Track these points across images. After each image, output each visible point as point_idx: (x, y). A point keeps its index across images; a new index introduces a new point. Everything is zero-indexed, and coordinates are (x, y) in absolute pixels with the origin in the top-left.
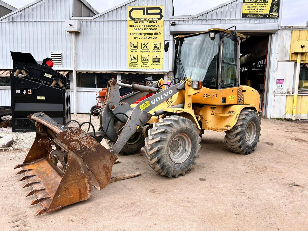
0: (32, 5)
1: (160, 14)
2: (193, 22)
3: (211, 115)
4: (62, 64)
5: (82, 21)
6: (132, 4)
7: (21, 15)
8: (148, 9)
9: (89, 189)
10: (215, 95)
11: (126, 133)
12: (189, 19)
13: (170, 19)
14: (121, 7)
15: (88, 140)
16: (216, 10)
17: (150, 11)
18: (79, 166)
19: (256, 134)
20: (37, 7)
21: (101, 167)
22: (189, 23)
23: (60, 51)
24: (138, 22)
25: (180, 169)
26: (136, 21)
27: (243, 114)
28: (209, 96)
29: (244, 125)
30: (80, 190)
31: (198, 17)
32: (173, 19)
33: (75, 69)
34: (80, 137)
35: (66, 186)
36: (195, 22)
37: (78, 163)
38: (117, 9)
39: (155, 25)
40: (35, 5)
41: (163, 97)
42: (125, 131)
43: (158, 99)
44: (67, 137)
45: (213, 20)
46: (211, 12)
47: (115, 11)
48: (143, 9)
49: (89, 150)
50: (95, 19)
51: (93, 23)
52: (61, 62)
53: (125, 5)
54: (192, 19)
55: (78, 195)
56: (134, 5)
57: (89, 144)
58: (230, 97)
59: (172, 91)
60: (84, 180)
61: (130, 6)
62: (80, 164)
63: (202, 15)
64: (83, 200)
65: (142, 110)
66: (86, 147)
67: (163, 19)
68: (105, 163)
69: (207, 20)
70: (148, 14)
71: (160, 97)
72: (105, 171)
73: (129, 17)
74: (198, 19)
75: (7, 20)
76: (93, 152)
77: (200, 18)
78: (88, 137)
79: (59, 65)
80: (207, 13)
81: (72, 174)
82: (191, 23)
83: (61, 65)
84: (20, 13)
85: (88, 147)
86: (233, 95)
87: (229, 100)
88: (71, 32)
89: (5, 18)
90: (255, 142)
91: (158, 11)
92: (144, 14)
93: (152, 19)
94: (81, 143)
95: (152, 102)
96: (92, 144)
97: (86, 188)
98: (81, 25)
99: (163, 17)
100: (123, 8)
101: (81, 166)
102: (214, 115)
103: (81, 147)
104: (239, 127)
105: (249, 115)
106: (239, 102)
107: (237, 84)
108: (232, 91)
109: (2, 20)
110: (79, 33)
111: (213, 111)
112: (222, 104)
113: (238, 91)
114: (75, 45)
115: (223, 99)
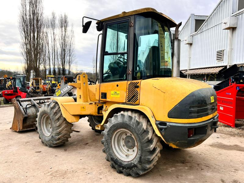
0: (211, 15)
4: (223, 60)
9: (18, 127)
23: (223, 49)
40: (213, 14)
52: (221, 59)
60: (17, 122)
64: (17, 131)
71: (66, 88)
72: (21, 121)
75: (200, 32)
83: (222, 62)
85: (17, 108)
86: (118, 91)
87: (112, 96)
88: (229, 28)
106: (129, 101)
107: (130, 77)
108: (117, 86)
109: (197, 33)
110: (236, 28)
111: (106, 107)
112: (101, 99)
113: (128, 86)
114: (230, 40)
115: (102, 93)
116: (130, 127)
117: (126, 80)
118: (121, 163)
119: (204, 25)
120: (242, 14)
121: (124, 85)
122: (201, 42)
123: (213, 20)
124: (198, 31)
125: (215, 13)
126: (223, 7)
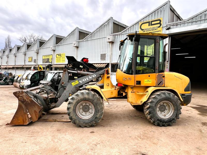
0: (95, 31)
1: (160, 23)
2: (184, 25)
3: (131, 92)
4: (105, 60)
5: (116, 35)
6: (142, 21)
7: (90, 37)
8: (152, 22)
9: (27, 120)
10: (130, 79)
11: (63, 97)
12: (181, 23)
13: (167, 25)
14: (136, 24)
15: (27, 97)
16: (205, 13)
17: (153, 23)
18: (23, 108)
19: (174, 112)
20: (96, 32)
21: (33, 111)
22: (181, 26)
23: (105, 53)
24: (145, 31)
25: (84, 123)
26: (144, 31)
27: (155, 94)
28: (126, 79)
29: (153, 102)
30: (23, 119)
31: (188, 20)
32: (169, 25)
33: (110, 62)
34: (23, 95)
35: (17, 116)
36: (187, 24)
37: (22, 107)
38: (133, 25)
39: (156, 31)
40: (96, 31)
41: (88, 79)
42: (63, 96)
43: (85, 80)
44: (17, 94)
45: (202, 20)
46: (200, 15)
47: (132, 27)
48: (149, 22)
49: (27, 102)
50: (122, 33)
51: (121, 36)
53: (138, 22)
54: (183, 23)
55: (22, 121)
56: (143, 21)
57: (27, 99)
58: (146, 80)
59: (95, 75)
60: (25, 115)
61: (141, 22)
62: (24, 107)
63: (192, 18)
64: (24, 124)
65: (73, 85)
66: (26, 100)
67: (161, 26)
68: (35, 109)
69: (196, 22)
70: (152, 25)
71: (86, 79)
72: (35, 113)
73: (140, 29)
74: (189, 21)
75: (85, 40)
76: (29, 103)
77: (191, 21)
78: (26, 96)
79: (104, 61)
80: (197, 16)
81: (20, 111)
82: (183, 26)
84: (90, 36)
85: (27, 100)
86: (150, 79)
88: (110, 42)
89: (84, 39)
90: (171, 118)
91: (159, 22)
92: (149, 25)
93: (154, 28)
94: (23, 98)
95: (80, 81)
96: (29, 99)
97: (26, 119)
98: (115, 38)
99: (162, 25)
100: (137, 24)
101: (24, 108)
102: (134, 92)
103: (23, 100)
104: (149, 103)
105: (161, 95)
106: (158, 85)
107: (157, 71)
108: (149, 76)
109: (83, 40)
110: (114, 42)
111: (133, 90)
112: (136, 85)
113: (157, 76)
114: (111, 49)
115: (137, 81)
116: (171, 99)
117: (154, 72)
118: (164, 120)
119: (89, 36)
120: (120, 35)
121: (154, 75)
122: (86, 46)
123: (97, 34)
124: (83, 39)
125: (98, 31)
126: (104, 28)
